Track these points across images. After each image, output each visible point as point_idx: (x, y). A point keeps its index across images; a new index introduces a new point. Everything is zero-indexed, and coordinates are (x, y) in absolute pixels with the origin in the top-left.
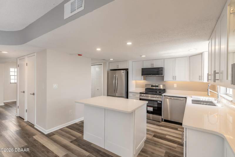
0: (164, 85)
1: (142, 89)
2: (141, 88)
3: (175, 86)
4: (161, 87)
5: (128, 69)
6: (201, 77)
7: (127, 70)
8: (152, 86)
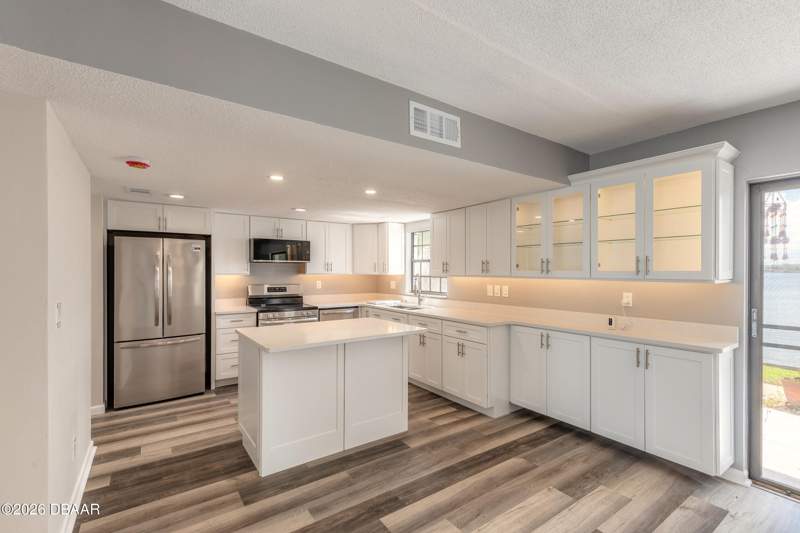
1: (233, 300)
2: (235, 297)
3: (319, 285)
5: (210, 236)
7: (207, 238)
8: (269, 289)
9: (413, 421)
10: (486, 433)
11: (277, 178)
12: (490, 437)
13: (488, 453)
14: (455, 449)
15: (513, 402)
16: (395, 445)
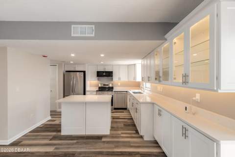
0: (112, 84)
3: (119, 84)
4: (111, 86)
5: (85, 71)
6: (135, 78)
8: (104, 85)
9: (113, 132)
10: (132, 145)
11: (73, 55)
12: (132, 147)
13: (121, 152)
14: (114, 146)
15: (155, 136)
16: (99, 138)
